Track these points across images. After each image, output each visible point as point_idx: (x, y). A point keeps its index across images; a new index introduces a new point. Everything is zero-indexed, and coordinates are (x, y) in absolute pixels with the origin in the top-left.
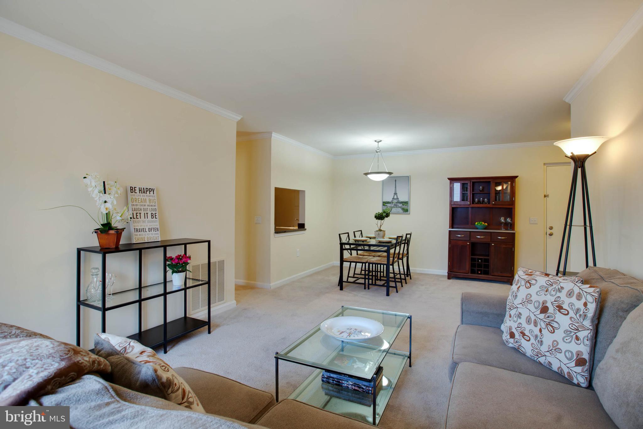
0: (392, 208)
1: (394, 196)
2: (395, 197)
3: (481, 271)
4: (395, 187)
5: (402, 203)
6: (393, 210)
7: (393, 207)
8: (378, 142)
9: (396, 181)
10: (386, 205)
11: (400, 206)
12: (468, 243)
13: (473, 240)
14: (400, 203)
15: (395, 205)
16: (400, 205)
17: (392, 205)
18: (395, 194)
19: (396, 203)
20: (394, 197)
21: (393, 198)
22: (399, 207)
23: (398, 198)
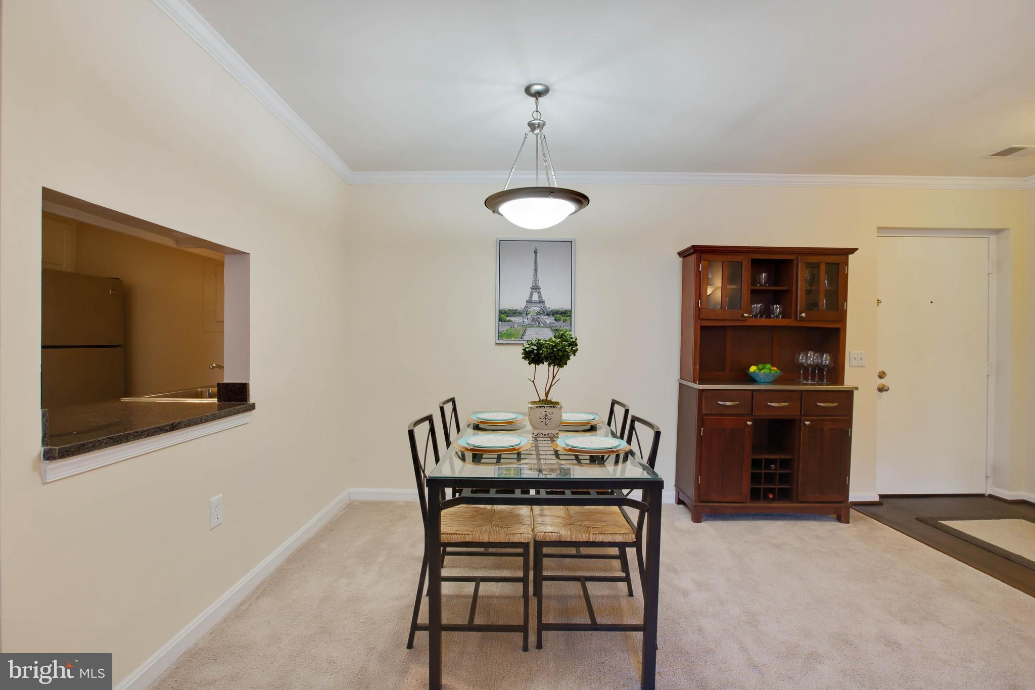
0: (525, 328)
1: (532, 294)
2: (535, 297)
3: (772, 491)
4: (535, 270)
5: (553, 315)
6: (528, 333)
7: (530, 326)
8: (538, 95)
9: (536, 252)
10: (509, 321)
11: (548, 322)
12: (749, 423)
13: (759, 413)
14: (548, 314)
15: (533, 320)
16: (549, 320)
17: (526, 320)
18: (535, 288)
19: (539, 313)
20: (531, 296)
21: (530, 301)
22: (546, 326)
23: (541, 302)
